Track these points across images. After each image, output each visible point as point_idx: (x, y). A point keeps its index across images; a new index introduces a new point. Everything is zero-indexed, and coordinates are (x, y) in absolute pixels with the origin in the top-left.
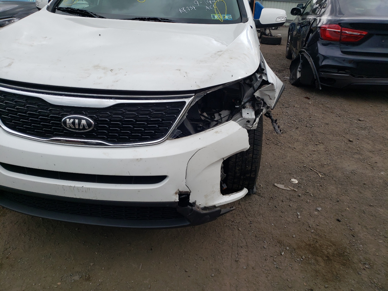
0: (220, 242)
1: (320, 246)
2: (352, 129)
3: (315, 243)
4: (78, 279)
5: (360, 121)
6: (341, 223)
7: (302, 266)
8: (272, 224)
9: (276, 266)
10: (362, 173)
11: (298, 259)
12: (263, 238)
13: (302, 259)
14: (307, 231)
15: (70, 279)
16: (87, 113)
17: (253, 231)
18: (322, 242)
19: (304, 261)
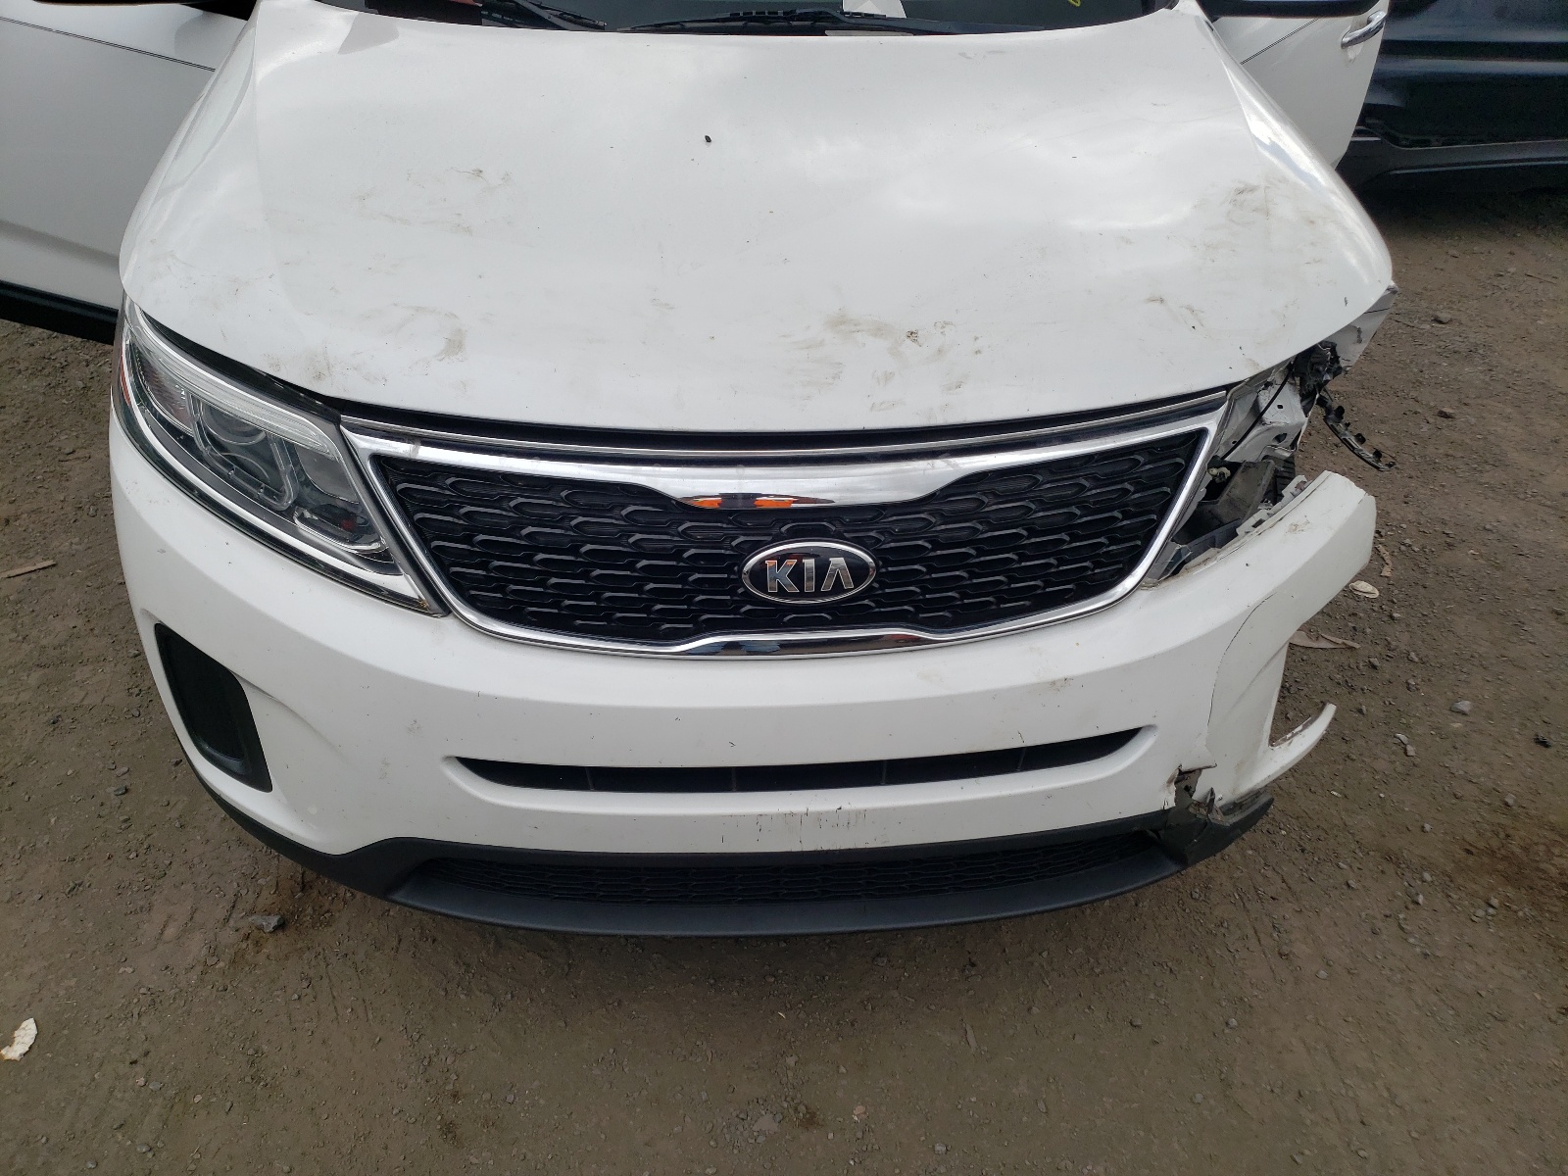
0: (1193, 893)
1: (1525, 849)
2: (1426, 361)
3: (1504, 841)
4: (775, 1127)
5: (1441, 322)
6: (1552, 750)
7: (1501, 934)
8: (1334, 793)
9: (1418, 950)
10: (1539, 544)
11: (1481, 913)
12: (1331, 853)
13: (1491, 911)
14: (1457, 801)
15: (746, 1133)
16: (842, 529)
17: (1283, 832)
18: (1522, 833)
19: (1501, 917)
